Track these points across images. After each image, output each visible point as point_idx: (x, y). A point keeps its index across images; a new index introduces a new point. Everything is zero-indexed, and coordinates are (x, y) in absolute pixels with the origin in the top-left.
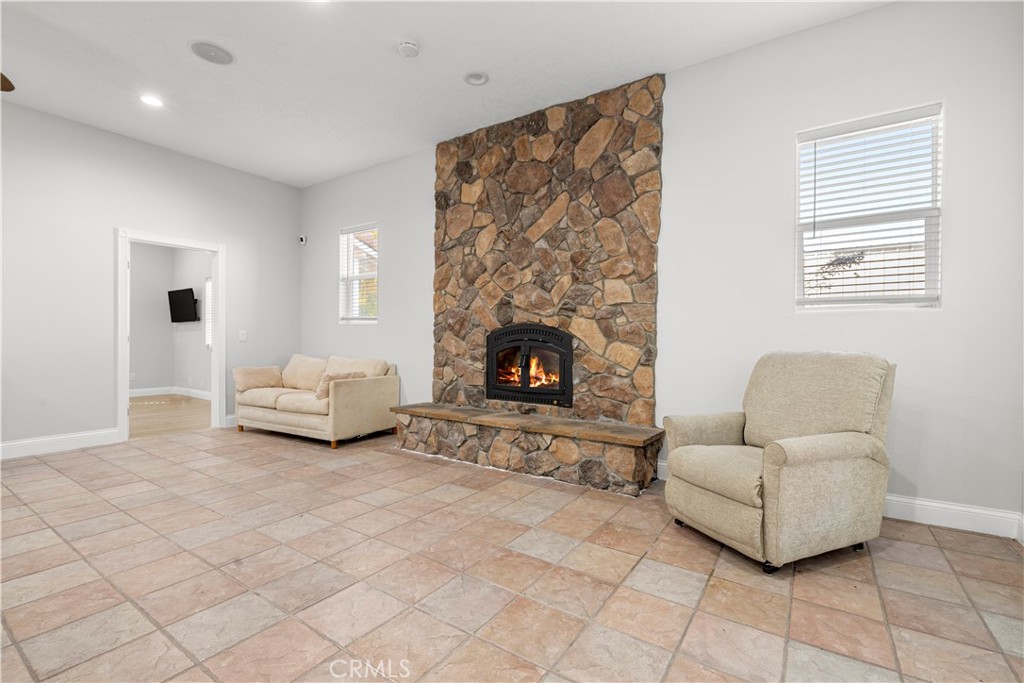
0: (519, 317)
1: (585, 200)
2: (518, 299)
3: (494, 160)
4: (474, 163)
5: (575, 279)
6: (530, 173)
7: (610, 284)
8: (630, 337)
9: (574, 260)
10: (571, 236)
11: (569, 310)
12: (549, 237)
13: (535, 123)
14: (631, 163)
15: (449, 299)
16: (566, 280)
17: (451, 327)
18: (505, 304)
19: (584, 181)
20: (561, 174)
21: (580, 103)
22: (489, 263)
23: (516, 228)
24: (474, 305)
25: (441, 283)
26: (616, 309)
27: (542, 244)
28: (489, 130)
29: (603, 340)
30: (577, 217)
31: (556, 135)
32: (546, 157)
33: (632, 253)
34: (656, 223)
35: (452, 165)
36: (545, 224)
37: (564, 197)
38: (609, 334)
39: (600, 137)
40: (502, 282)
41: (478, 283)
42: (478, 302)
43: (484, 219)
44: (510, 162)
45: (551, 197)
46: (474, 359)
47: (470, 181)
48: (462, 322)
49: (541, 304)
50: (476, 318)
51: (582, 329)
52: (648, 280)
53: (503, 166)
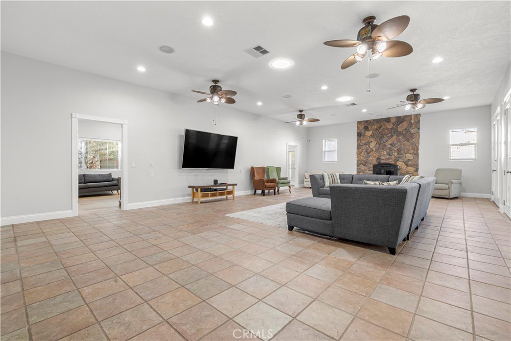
0: (382, 162)
1: (401, 137)
2: (382, 158)
3: (376, 127)
4: (369, 127)
5: (398, 154)
6: (386, 131)
7: (407, 155)
8: (412, 166)
9: (398, 150)
10: (397, 145)
11: (396, 160)
12: (391, 145)
13: (388, 120)
14: (412, 131)
15: (362, 157)
16: (396, 154)
17: (362, 164)
18: (379, 159)
19: (400, 134)
20: (394, 131)
21: (400, 117)
22: (374, 149)
23: (382, 142)
24: (369, 159)
25: (359, 154)
26: (409, 160)
27: (390, 146)
28: (374, 120)
29: (405, 166)
30: (399, 141)
31: (393, 123)
32: (390, 128)
33: (413, 149)
34: (419, 143)
35: (363, 127)
36: (390, 142)
37: (395, 137)
38: (407, 165)
39: (405, 125)
40: (378, 154)
41: (371, 154)
42: (371, 158)
43: (373, 140)
44: (380, 128)
45: (392, 136)
46: (370, 171)
47: (369, 131)
48: (366, 163)
49: (389, 159)
50: (370, 162)
51: (400, 164)
52: (417, 155)
53: (378, 128)
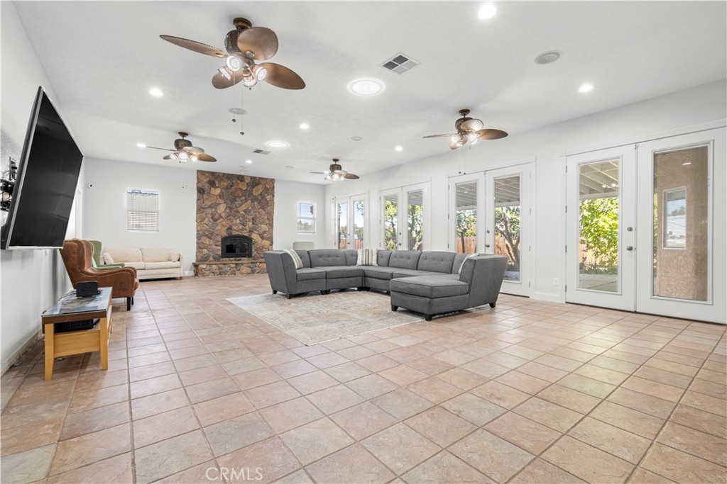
0: (234, 233)
1: (256, 203)
2: (234, 227)
3: (225, 184)
4: (217, 182)
5: (253, 223)
6: (239, 192)
7: (263, 226)
8: (267, 239)
9: (253, 219)
10: (252, 212)
11: (251, 231)
12: (244, 211)
13: (241, 178)
14: (268, 198)
15: (205, 225)
16: (251, 223)
17: (207, 236)
18: (230, 228)
19: (254, 199)
20: (248, 194)
21: (254, 178)
22: (223, 215)
23: (234, 206)
24: (216, 228)
25: (200, 220)
26: (264, 232)
27: (243, 213)
28: (224, 174)
29: (260, 239)
30: (254, 208)
31: (247, 184)
32: (245, 188)
33: (268, 219)
34: (273, 213)
35: (207, 180)
36: (244, 207)
37: (250, 201)
38: (262, 238)
39: (260, 188)
40: (229, 222)
41: (218, 221)
42: (219, 227)
43: (221, 201)
44: (232, 186)
45: (246, 200)
46: (217, 246)
47: (216, 188)
48: (212, 234)
49: (243, 229)
50: (217, 233)
51: (255, 236)
52: (271, 225)
53: (229, 187)
